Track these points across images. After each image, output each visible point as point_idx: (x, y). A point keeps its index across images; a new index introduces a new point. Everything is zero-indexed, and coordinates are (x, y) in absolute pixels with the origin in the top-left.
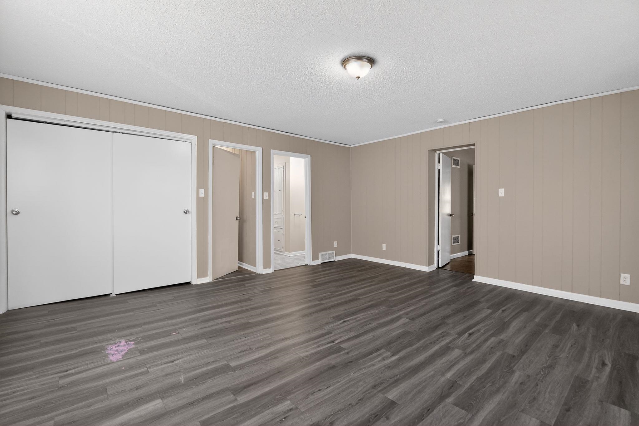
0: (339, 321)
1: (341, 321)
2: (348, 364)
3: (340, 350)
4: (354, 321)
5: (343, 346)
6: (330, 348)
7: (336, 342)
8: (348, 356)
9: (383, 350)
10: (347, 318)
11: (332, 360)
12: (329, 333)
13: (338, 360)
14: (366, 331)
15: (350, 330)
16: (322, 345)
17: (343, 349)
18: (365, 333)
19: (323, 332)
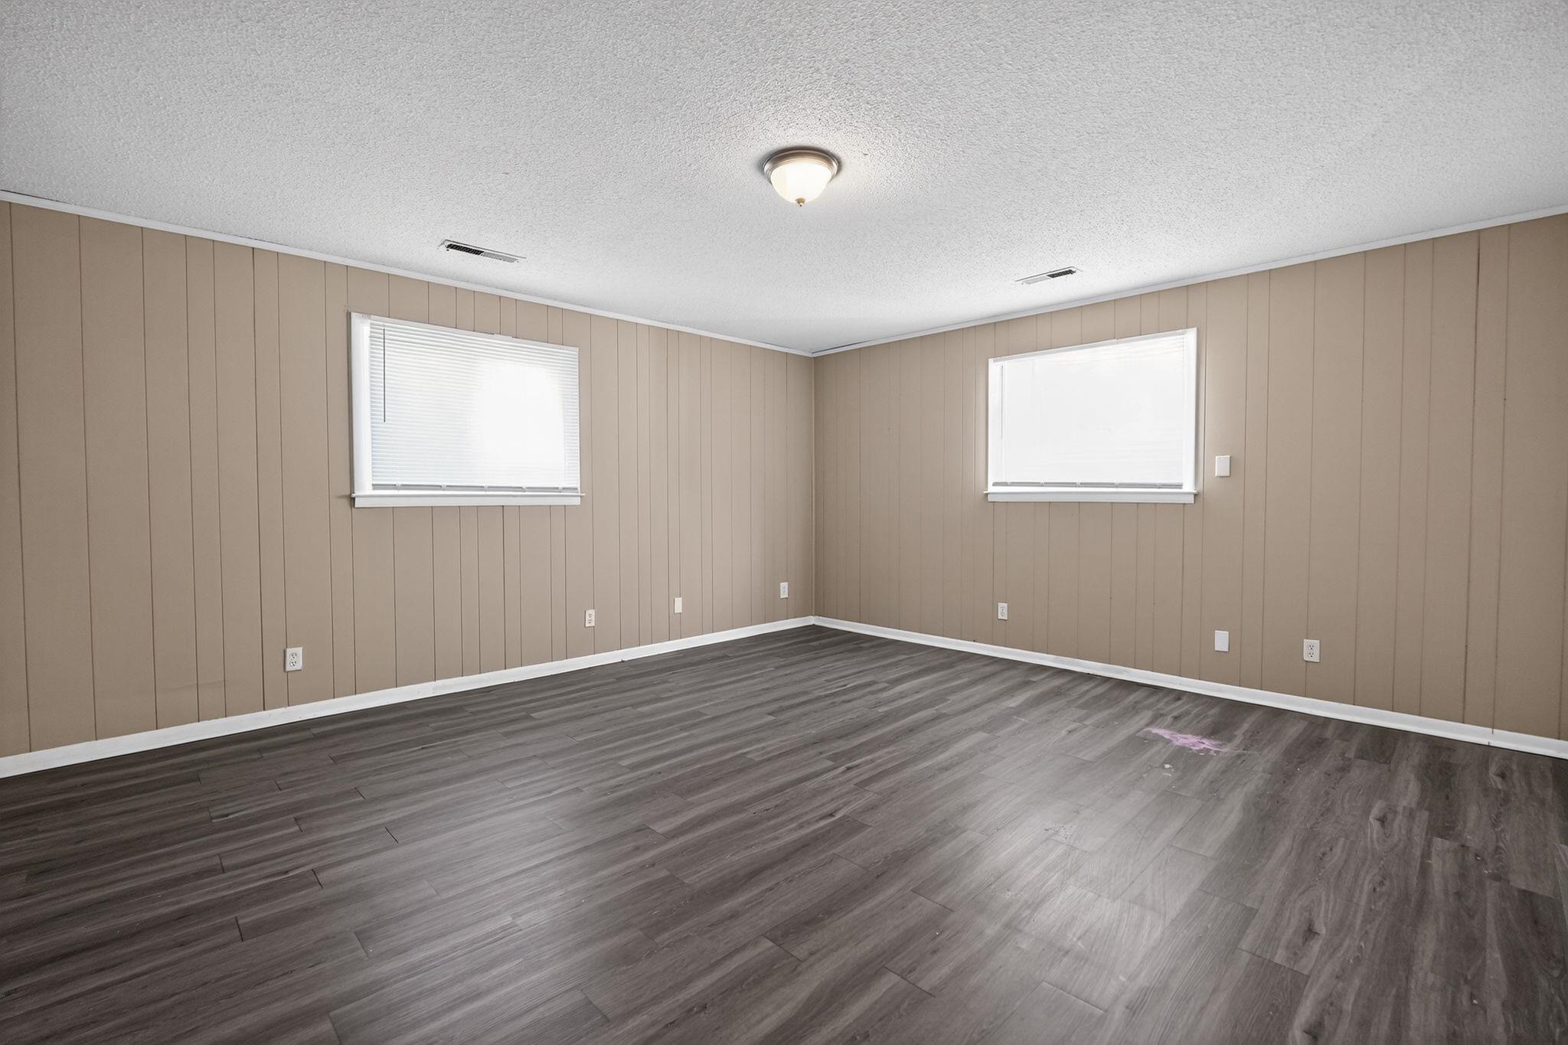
0: (844, 816)
1: (838, 816)
2: (821, 740)
3: (834, 757)
4: (805, 818)
5: (830, 763)
6: (851, 759)
7: (842, 768)
8: (820, 750)
9: (757, 759)
10: (825, 826)
11: (842, 745)
12: (863, 784)
13: (835, 745)
14: (780, 792)
15: (816, 793)
16: (867, 763)
17: (829, 758)
18: (781, 789)
19: (876, 787)
